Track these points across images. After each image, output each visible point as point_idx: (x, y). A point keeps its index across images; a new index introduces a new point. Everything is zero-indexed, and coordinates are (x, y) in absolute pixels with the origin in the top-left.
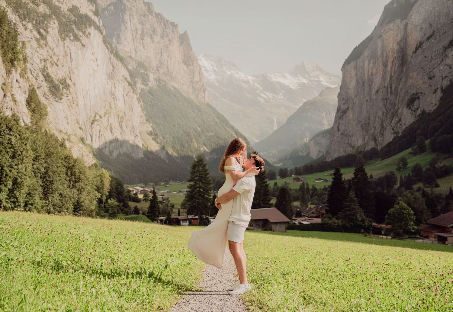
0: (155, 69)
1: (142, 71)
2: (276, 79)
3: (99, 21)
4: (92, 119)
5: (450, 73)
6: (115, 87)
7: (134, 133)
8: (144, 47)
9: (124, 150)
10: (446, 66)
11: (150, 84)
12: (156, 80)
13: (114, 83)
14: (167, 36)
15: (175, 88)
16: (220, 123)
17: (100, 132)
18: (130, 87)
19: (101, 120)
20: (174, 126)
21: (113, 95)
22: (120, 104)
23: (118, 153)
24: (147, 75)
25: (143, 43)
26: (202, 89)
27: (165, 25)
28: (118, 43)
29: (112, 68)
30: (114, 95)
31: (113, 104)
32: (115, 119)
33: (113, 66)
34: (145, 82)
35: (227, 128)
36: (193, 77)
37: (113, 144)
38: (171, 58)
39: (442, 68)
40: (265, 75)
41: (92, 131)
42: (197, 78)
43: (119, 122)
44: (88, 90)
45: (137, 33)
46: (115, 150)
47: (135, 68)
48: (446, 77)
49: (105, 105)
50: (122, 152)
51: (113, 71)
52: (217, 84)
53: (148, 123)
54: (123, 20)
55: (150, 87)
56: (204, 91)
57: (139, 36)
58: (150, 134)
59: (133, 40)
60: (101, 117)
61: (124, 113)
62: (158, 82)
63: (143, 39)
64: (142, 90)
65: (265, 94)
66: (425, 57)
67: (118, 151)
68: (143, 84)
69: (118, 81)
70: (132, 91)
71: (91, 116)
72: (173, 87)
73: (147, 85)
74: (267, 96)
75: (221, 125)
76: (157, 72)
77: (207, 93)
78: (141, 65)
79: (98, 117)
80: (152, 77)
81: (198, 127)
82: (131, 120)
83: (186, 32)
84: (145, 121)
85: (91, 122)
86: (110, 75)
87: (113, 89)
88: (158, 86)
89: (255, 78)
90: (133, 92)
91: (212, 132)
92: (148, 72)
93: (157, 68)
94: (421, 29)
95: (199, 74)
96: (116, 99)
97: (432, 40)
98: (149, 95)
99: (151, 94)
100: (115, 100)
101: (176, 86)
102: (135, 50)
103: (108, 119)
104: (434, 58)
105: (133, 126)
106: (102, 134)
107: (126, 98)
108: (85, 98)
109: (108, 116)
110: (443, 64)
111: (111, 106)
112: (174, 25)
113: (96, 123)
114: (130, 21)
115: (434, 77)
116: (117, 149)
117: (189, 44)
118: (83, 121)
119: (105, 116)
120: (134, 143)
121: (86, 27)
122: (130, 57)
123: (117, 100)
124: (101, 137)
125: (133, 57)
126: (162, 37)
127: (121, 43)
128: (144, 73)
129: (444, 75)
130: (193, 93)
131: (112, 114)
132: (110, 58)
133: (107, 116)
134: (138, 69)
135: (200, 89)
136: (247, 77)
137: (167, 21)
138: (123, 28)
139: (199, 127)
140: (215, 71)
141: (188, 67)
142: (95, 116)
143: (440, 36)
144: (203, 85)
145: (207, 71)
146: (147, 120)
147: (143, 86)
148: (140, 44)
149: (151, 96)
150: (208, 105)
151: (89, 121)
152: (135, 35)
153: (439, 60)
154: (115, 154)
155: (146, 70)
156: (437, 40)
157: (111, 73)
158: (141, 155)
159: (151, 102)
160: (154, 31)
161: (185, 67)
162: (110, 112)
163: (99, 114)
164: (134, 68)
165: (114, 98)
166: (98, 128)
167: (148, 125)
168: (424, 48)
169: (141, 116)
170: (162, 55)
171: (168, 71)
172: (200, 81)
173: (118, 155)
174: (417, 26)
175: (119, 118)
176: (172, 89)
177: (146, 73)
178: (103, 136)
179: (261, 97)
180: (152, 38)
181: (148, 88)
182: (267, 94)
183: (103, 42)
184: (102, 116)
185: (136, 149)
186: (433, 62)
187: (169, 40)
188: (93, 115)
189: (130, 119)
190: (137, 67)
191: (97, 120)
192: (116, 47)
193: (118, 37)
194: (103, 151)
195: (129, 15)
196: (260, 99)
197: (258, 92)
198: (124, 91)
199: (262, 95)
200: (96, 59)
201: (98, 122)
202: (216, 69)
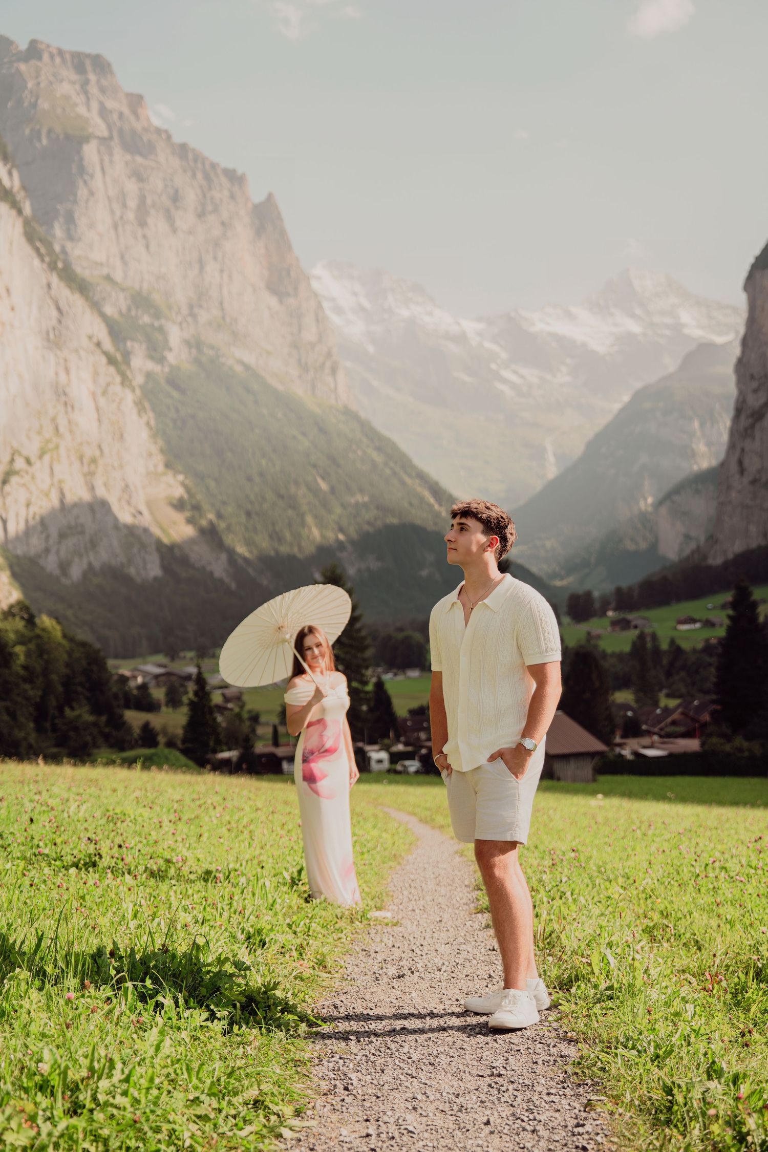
0: (185, 310)
1: (146, 319)
2: (548, 324)
3: (10, 173)
6: (67, 371)
7: (129, 503)
8: (147, 247)
9: (101, 557)
11: (171, 357)
12: (187, 343)
13: (66, 360)
14: (216, 210)
15: (247, 367)
16: (386, 464)
17: (28, 505)
18: (112, 369)
19: (30, 470)
20: (250, 479)
21: (61, 393)
22: (86, 420)
23: (85, 566)
24: (161, 329)
25: (145, 237)
26: (328, 364)
27: (207, 177)
28: (71, 238)
29: (55, 313)
30: (65, 394)
31: (63, 423)
32: (71, 465)
33: (59, 309)
34: (156, 351)
35: (408, 480)
36: (300, 331)
37: (71, 542)
38: (230, 277)
40: (513, 314)
41: (4, 504)
42: (309, 335)
43: (85, 475)
45: (125, 206)
46: (76, 559)
47: (124, 310)
49: (41, 427)
50: (97, 565)
51: (60, 322)
52: (371, 349)
53: (170, 473)
54: (82, 169)
55: (171, 366)
56: (334, 371)
57: (131, 216)
58: (179, 505)
59: (116, 227)
60: (28, 462)
61: (99, 447)
62: (194, 351)
63: (143, 224)
64: (149, 375)
65: (516, 372)
67: (85, 561)
68: (152, 358)
69: (77, 351)
70: (118, 379)
72: (241, 362)
73: (161, 360)
74: (522, 377)
75: (388, 471)
76: (190, 319)
77: (341, 375)
78: (141, 300)
79: (20, 464)
80: (175, 335)
81: (319, 480)
82: (121, 467)
83: (270, 197)
84: (161, 468)
86: (52, 336)
87: (63, 378)
88: (197, 362)
89: (480, 326)
90: (123, 384)
91: (361, 490)
92: (163, 321)
93: (191, 307)
95: (317, 320)
96: (73, 407)
98: (169, 388)
99: (176, 387)
100: (69, 409)
101: (249, 358)
102: (122, 257)
103: (51, 468)
105: (127, 486)
106: (35, 513)
107: (102, 401)
109: (52, 460)
111: (57, 429)
112: (235, 178)
113: (14, 480)
114: (103, 170)
116: (81, 556)
117: (283, 233)
119: (41, 457)
122: (108, 278)
123: (76, 410)
125: (118, 276)
126: (201, 215)
127: (80, 239)
128: (152, 325)
130: (300, 377)
131: (62, 451)
132: (49, 286)
133: (47, 458)
134: (133, 313)
135: (322, 366)
136: (459, 324)
137: (214, 166)
138: (82, 192)
139: (323, 478)
140: (363, 309)
141: (281, 302)
142: (12, 460)
144: (329, 355)
145: (339, 310)
146: (168, 465)
147: (150, 366)
148: (136, 238)
149: (175, 394)
150: (349, 414)
152: (118, 213)
154: (76, 572)
155: (157, 315)
157: (54, 329)
158: (154, 570)
159: (177, 410)
160: (176, 198)
161: (273, 301)
162: (57, 447)
163: (25, 452)
164: (120, 312)
165: (65, 404)
166: (22, 496)
167: (170, 478)
169: (150, 455)
170: (202, 268)
171: (223, 318)
172: (320, 341)
173: (85, 574)
175: (82, 463)
176: (238, 368)
177: (156, 324)
179: (505, 381)
180: (170, 219)
181: (167, 370)
182: (522, 371)
183: (23, 240)
184: (33, 459)
185: (140, 551)
187: (223, 224)
188: (7, 458)
189: (116, 465)
190: (129, 309)
191: (16, 473)
192: (64, 251)
193: (70, 220)
194: (42, 562)
195: (99, 151)
196: (500, 386)
197: (493, 366)
198: (95, 381)
199: (507, 374)
200: (8, 290)
201: (22, 477)
202: (366, 304)
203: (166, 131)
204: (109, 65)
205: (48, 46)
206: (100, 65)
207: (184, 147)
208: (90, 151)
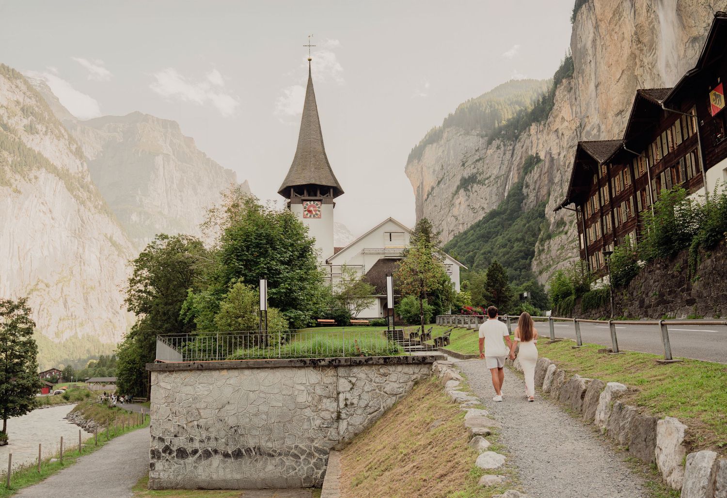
3: (82, 164)
4: (30, 287)
5: (456, 226)
6: (84, 248)
7: (112, 309)
10: (453, 217)
13: (83, 243)
14: (219, 187)
17: (41, 305)
18: (113, 248)
19: (47, 289)
21: (79, 257)
22: (92, 270)
25: (180, 196)
27: (216, 172)
28: (145, 195)
29: (80, 222)
30: (81, 258)
31: (76, 270)
32: (76, 289)
33: (82, 220)
37: (66, 323)
39: (449, 220)
43: (83, 294)
44: (29, 249)
45: (173, 182)
48: (452, 231)
49: (63, 270)
50: (80, 336)
51: (82, 226)
54: (153, 167)
57: (175, 187)
59: (167, 191)
60: (47, 286)
61: (99, 282)
63: (181, 191)
66: (435, 206)
69: (90, 239)
70: (116, 253)
71: (29, 284)
78: (175, 222)
79: (41, 286)
85: (27, 292)
86: (77, 232)
87: (81, 250)
94: (434, 171)
96: (84, 263)
97: (442, 185)
100: (82, 264)
102: (169, 204)
103: (62, 289)
104: (443, 207)
105: (112, 300)
106: (44, 308)
107: (104, 262)
108: (21, 260)
109: (63, 285)
110: (450, 215)
111: (72, 272)
112: (230, 174)
113: (35, 293)
114: (164, 167)
115: (442, 231)
116: (71, 329)
118: (14, 291)
119: (56, 284)
120: (111, 322)
121: (30, 170)
122: (160, 212)
123: (86, 265)
124: (41, 312)
125: (165, 212)
126: (211, 188)
129: (451, 229)
131: (72, 282)
132: (79, 210)
133: (60, 285)
137: (221, 168)
138: (152, 176)
142: (37, 284)
143: (449, 180)
148: (176, 196)
151: (24, 290)
152: (169, 186)
153: (447, 209)
154: (65, 336)
156: (447, 185)
157: (79, 229)
160: (199, 180)
162: (69, 280)
163: (46, 281)
165: (80, 262)
166: (39, 301)
168: (434, 195)
173: (70, 338)
174: (429, 168)
175: (84, 288)
178: (45, 310)
180: (195, 189)
184: (51, 285)
185: (112, 329)
186: (442, 212)
188: (33, 283)
189: (107, 290)
191: (38, 290)
193: (146, 188)
195: (163, 159)
198: (100, 253)
200: (50, 211)
201: (41, 292)
203: (204, 153)
204: (178, 125)
205: (153, 117)
206: (174, 125)
207: (208, 159)
208: (159, 160)
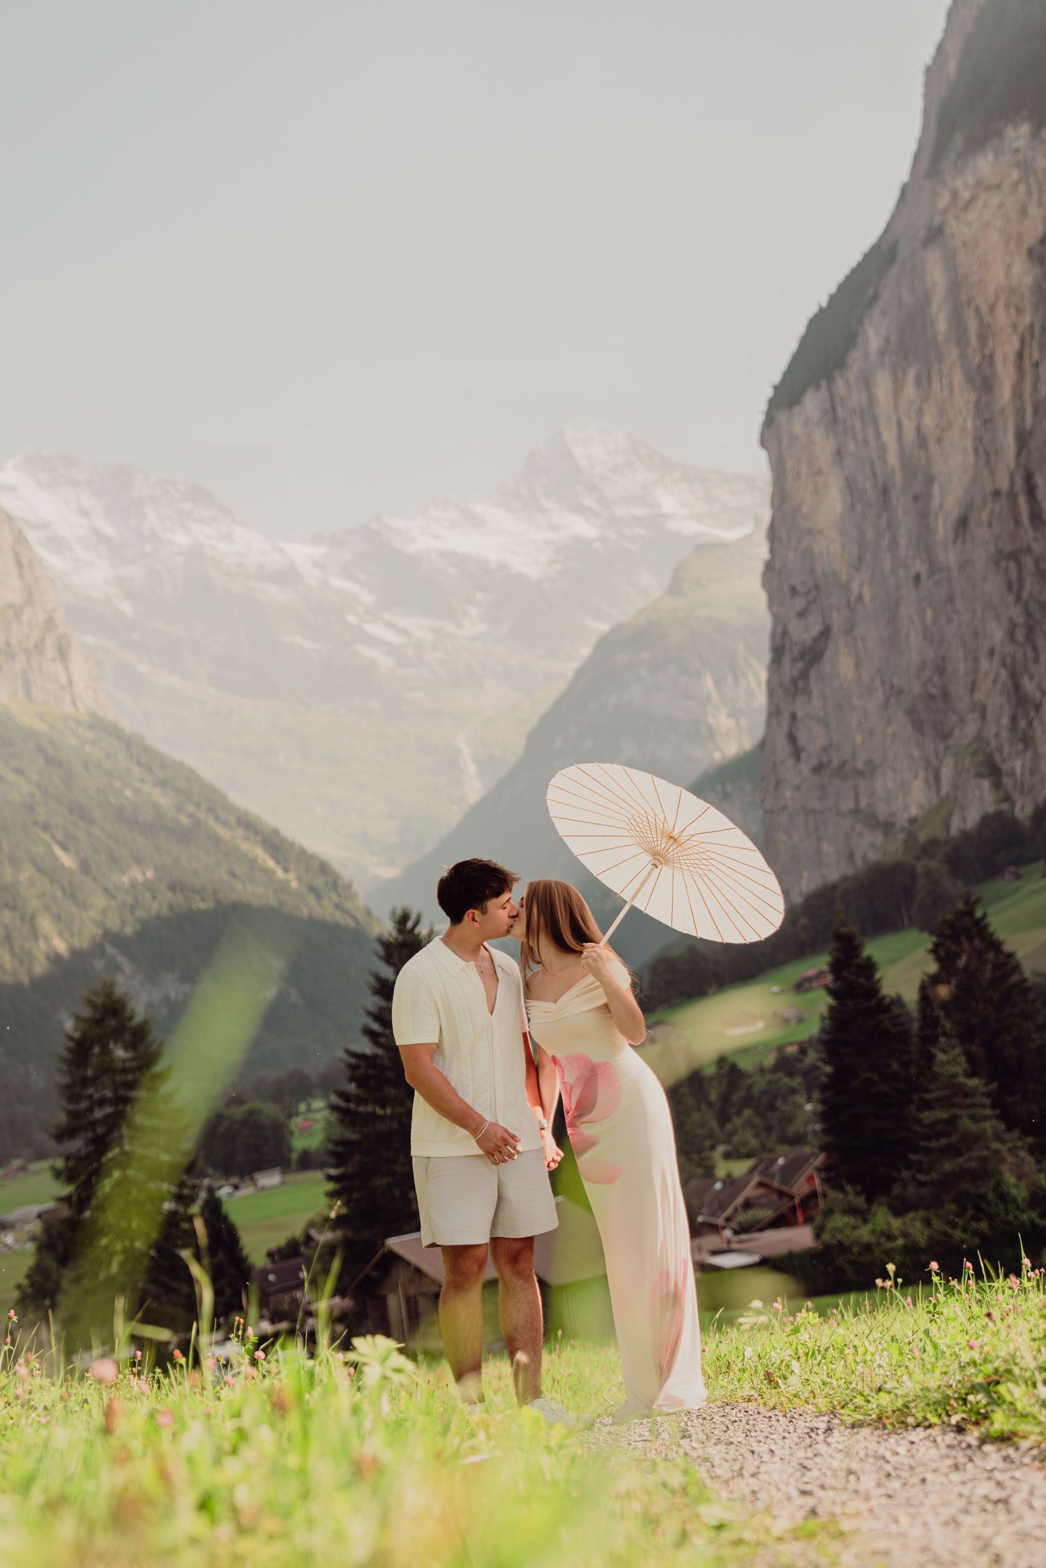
2: (437, 537)
16: (179, 809)
26: (50, 641)
35: (220, 831)
40: (374, 526)
52: (127, 608)
56: (62, 653)
65: (391, 625)
74: (404, 632)
75: (184, 821)
77: (77, 662)
81: (58, 851)
91: (139, 861)
95: (19, 565)
135: (40, 645)
136: (281, 551)
139: (64, 848)
140: (103, 539)
144: (50, 624)
145: (57, 544)
150: (97, 724)
172: (29, 599)
179: (373, 642)
182: (402, 622)
196: (368, 652)
197: (351, 619)
199: (376, 630)
202: (108, 529)
